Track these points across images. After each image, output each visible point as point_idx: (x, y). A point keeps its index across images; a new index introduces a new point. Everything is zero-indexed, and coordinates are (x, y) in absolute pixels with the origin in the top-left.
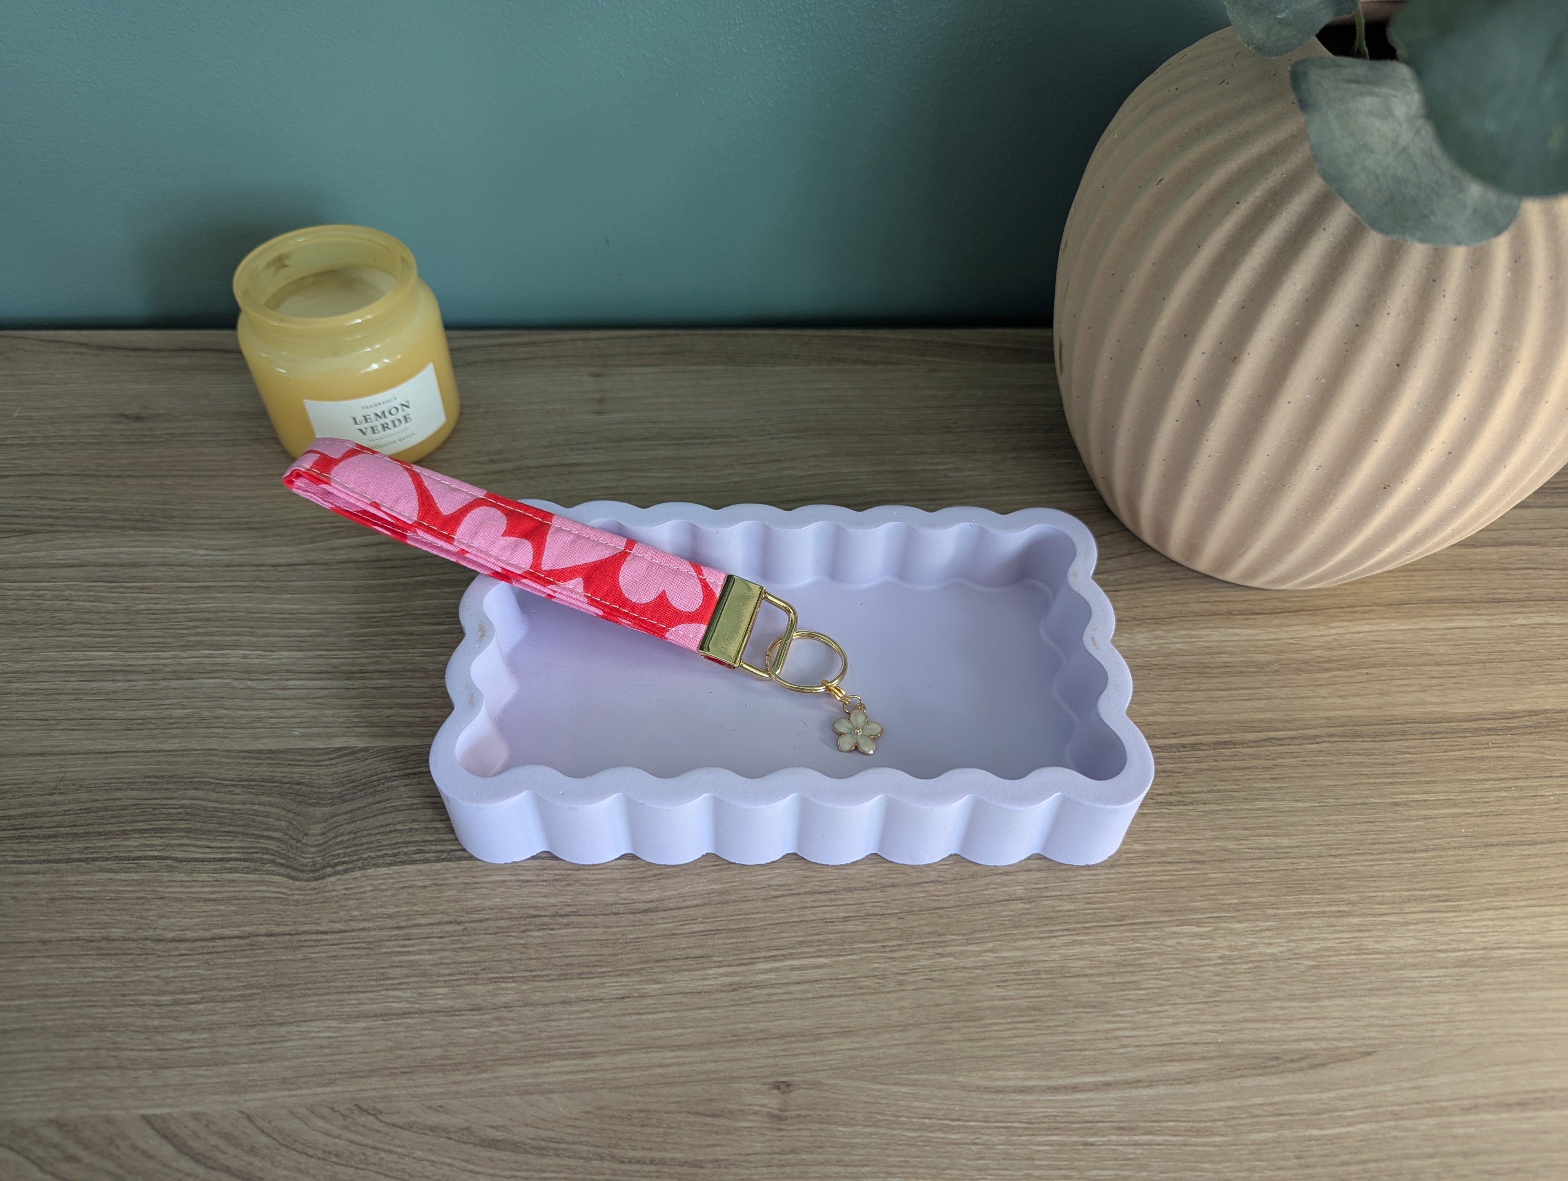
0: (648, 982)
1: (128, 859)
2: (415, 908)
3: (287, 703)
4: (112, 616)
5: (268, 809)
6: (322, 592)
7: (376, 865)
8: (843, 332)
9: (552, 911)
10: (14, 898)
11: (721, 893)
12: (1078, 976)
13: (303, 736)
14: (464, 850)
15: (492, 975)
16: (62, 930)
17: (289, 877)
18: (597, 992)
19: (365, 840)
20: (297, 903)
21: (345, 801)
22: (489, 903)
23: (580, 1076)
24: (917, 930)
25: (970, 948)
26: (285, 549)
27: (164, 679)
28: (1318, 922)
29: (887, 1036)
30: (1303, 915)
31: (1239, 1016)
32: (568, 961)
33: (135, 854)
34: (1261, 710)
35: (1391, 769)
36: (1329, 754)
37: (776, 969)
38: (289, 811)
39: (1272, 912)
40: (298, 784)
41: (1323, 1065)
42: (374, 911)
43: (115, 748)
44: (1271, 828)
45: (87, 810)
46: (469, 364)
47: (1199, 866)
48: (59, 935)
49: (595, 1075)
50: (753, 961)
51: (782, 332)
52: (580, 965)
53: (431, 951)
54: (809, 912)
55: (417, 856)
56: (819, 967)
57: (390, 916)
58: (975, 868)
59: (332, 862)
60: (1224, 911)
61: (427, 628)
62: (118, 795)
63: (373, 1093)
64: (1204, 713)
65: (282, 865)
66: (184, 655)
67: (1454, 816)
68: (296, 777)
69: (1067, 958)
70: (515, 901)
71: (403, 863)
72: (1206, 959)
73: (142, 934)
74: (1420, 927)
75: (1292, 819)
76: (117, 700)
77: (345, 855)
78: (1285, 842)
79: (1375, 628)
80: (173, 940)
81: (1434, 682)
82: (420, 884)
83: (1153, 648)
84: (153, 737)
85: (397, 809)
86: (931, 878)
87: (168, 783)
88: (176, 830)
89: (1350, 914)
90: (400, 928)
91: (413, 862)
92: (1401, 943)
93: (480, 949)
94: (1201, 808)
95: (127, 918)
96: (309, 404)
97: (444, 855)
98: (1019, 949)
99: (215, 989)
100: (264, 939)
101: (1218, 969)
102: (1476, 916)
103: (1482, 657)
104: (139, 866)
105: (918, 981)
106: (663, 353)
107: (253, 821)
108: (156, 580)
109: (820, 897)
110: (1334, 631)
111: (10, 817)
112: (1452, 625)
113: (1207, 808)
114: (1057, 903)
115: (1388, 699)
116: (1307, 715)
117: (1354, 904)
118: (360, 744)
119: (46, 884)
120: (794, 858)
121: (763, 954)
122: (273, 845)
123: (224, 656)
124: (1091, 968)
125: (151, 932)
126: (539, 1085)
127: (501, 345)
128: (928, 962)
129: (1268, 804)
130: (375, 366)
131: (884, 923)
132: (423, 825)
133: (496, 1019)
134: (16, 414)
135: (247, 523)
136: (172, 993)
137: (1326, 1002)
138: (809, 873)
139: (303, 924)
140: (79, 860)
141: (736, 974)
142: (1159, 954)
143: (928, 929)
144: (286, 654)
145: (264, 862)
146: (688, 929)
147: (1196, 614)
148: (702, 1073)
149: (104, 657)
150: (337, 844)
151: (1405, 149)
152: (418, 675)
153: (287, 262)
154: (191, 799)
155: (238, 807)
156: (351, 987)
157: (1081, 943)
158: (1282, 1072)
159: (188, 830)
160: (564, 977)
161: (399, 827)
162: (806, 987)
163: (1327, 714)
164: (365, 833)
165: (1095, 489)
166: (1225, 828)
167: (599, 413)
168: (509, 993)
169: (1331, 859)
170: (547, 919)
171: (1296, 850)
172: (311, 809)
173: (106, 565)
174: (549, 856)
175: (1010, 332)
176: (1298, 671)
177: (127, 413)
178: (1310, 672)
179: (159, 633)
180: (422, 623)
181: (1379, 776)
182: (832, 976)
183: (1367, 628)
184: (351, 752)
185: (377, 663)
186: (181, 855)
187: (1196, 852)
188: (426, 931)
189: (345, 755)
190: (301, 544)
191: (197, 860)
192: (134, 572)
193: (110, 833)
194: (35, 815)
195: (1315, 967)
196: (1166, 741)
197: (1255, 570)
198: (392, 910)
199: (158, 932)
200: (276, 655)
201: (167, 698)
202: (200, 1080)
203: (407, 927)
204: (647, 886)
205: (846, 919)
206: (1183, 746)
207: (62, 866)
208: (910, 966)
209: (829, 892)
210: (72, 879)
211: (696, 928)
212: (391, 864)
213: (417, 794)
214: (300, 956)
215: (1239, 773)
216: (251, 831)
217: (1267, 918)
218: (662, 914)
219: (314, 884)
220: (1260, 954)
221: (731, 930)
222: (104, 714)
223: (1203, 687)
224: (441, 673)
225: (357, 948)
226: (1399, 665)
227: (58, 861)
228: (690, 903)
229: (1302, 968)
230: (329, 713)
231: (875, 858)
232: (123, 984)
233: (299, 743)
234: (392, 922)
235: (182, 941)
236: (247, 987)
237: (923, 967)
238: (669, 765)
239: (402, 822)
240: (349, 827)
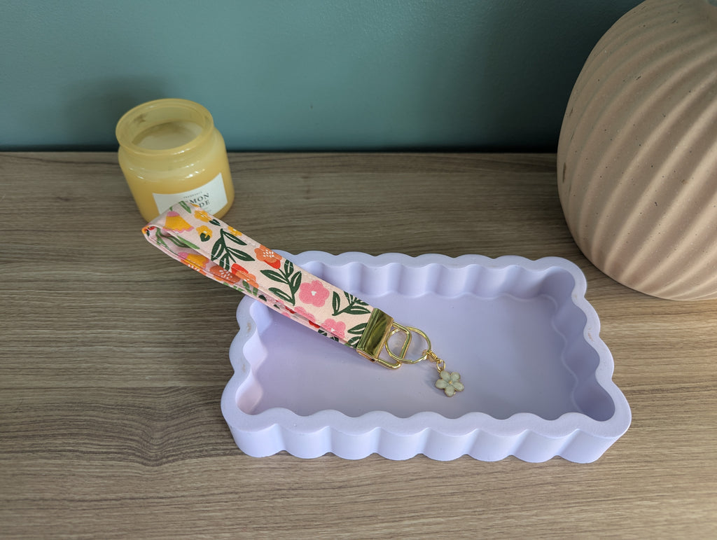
0: (342, 531)
1: (55, 451)
2: (212, 484)
3: (143, 361)
4: (50, 309)
5: (131, 423)
6: (162, 297)
7: (190, 457)
8: (434, 155)
9: (287, 486)
12: (586, 531)
13: (151, 380)
14: (238, 449)
15: (255, 526)
16: (18, 494)
17: (142, 463)
18: (314, 537)
19: (184, 442)
20: (147, 479)
21: (174, 419)
22: (253, 481)
24: (493, 501)
25: (523, 513)
26: (142, 272)
27: (77, 346)
30: (710, 495)
32: (297, 518)
33: (59, 449)
34: (675, 371)
37: (415, 525)
38: (143, 424)
39: (692, 492)
40: (148, 408)
42: (189, 485)
43: (50, 386)
44: (687, 441)
45: (34, 422)
46: (239, 171)
47: (649, 464)
48: (16, 497)
50: (402, 519)
51: (401, 154)
52: (304, 520)
53: (221, 510)
54: (431, 489)
55: (213, 452)
56: (439, 524)
57: (198, 489)
58: (523, 464)
59: (166, 456)
60: (665, 492)
61: (217, 318)
62: (51, 413)
64: (644, 372)
65: (139, 456)
66: (88, 332)
68: (147, 404)
69: (579, 520)
70: (267, 480)
71: (205, 456)
72: (658, 522)
73: (63, 496)
75: (698, 436)
76: (52, 358)
77: (174, 451)
78: (695, 450)
80: (79, 501)
82: (215, 469)
83: (613, 333)
84: (70, 379)
85: (202, 424)
86: (499, 470)
87: (78, 406)
88: (82, 434)
90: (203, 496)
91: (211, 456)
93: (248, 509)
94: (647, 429)
95: (54, 487)
96: (156, 196)
97: (228, 452)
98: (552, 514)
99: (102, 531)
100: (129, 501)
101: (665, 528)
104: (62, 455)
105: (495, 534)
106: (340, 166)
107: (123, 430)
108: (74, 289)
109: (437, 480)
110: (710, 325)
113: (651, 429)
114: (571, 486)
116: (701, 374)
118: (182, 385)
119: (11, 466)
120: (422, 456)
121: (406, 515)
122: (134, 444)
123: (109, 333)
124: (593, 527)
125: (67, 496)
127: (255, 161)
128: (500, 522)
129: (684, 427)
130: (191, 175)
131: (474, 497)
132: (217, 433)
134: (4, 197)
135: (122, 258)
136: (78, 533)
138: (431, 466)
139: (150, 492)
140: (29, 451)
141: (392, 527)
142: (631, 518)
143: (498, 501)
144: (142, 332)
145: (129, 454)
146: (364, 499)
147: (635, 314)
149: (45, 333)
150: (169, 444)
152: (213, 345)
153: (145, 119)
154: (90, 416)
155: (115, 421)
156: (177, 531)
157: (586, 511)
159: (88, 435)
160: (295, 527)
161: (203, 434)
162: (432, 536)
163: (712, 373)
164: (184, 438)
165: (574, 242)
166: (661, 441)
167: (308, 198)
168: (265, 537)
170: (285, 492)
171: (702, 455)
172: (155, 423)
173: (47, 281)
174: (285, 453)
175: (522, 155)
176: (694, 348)
177: (61, 196)
178: (700, 348)
179: (75, 320)
180: (215, 315)
182: (446, 529)
184: (177, 389)
185: (191, 338)
186: (84, 449)
187: (647, 456)
188: (218, 498)
189: (173, 391)
190: (151, 270)
191: (93, 453)
192: (61, 285)
193: (45, 435)
194: (6, 425)
196: (630, 388)
198: (199, 485)
199: (71, 495)
200: (137, 333)
201: (78, 357)
203: (207, 495)
204: (340, 472)
205: (453, 494)
206: (634, 391)
207: (20, 455)
208: (490, 524)
209: (442, 477)
210: (25, 463)
211: (369, 498)
212: (199, 457)
213: (211, 414)
214: (149, 512)
215: (667, 408)
216: (122, 436)
217: (690, 496)
218: (350, 489)
219: (156, 468)
220: (688, 519)
221: (388, 500)
222: (44, 366)
223: (642, 357)
224: (228, 344)
225: (180, 508)
227: (18, 452)
228: (364, 483)
230: (165, 366)
231: (467, 457)
232: (51, 527)
233: (149, 384)
234: (199, 492)
235: (84, 501)
236: (119, 530)
237: (497, 525)
238: (355, 409)
239: (205, 432)
240: (176, 434)
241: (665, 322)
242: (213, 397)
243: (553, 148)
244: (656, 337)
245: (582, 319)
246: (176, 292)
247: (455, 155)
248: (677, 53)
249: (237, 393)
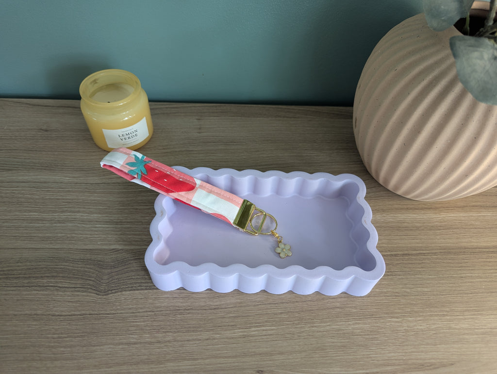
0: (216, 334)
1: (43, 286)
2: (139, 306)
3: (96, 232)
4: (37, 200)
5: (89, 270)
6: (108, 194)
7: (125, 291)
8: (280, 106)
9: (184, 308)
10: (5, 299)
11: (240, 303)
12: (358, 335)
13: (101, 244)
14: (155, 286)
15: (164, 330)
16: (21, 311)
17: (96, 294)
18: (199, 337)
19: (122, 281)
20: (99, 303)
21: (116, 268)
22: (163, 305)
23: (193, 367)
24: (305, 318)
25: (322, 324)
26: (95, 178)
27: (55, 223)
28: (436, 318)
29: (295, 355)
30: (431, 316)
31: (410, 351)
32: (189, 326)
33: (46, 285)
34: (418, 243)
35: (460, 265)
36: (440, 259)
37: (258, 330)
38: (97, 271)
39: (421, 314)
40: (100, 261)
41: (438, 368)
42: (125, 307)
43: (39, 247)
44: (421, 285)
45: (30, 269)
46: (156, 114)
47: (397, 297)
48: (20, 313)
49: (198, 366)
50: (250, 327)
51: (260, 106)
52: (193, 327)
53: (144, 321)
54: (269, 310)
55: (139, 288)
56: (272, 330)
57: (130, 309)
58: (324, 296)
59: (111, 289)
60: (406, 313)
62: (40, 263)
63: (125, 371)
64: (399, 244)
65: (94, 290)
66: (62, 214)
67: (480, 282)
68: (99, 259)
69: (354, 329)
70: (172, 304)
71: (134, 290)
72: (400, 330)
73: (48, 313)
74: (469, 320)
75: (428, 282)
76: (39, 230)
77: (115, 287)
78: (426, 290)
79: (455, 215)
80: (58, 315)
81: (474, 235)
82: (140, 297)
83: (382, 220)
84: (51, 243)
85: (132, 271)
86: (309, 300)
87: (56, 260)
88: (59, 276)
89: (447, 315)
90: (133, 313)
91: (138, 290)
92: (463, 326)
93: (160, 321)
94: (398, 277)
95: (43, 307)
96: (104, 130)
97: (148, 288)
98: (338, 325)
99: (72, 333)
100: (89, 316)
101: (404, 334)
102: (488, 317)
103: (490, 226)
104: (47, 289)
105: (304, 336)
106: (221, 112)
107: (85, 274)
108: (52, 188)
109: (272, 305)
110: (442, 216)
111: (4, 271)
112: (480, 215)
113: (400, 277)
114: (351, 309)
115: (459, 240)
116: (433, 245)
117: (448, 312)
118: (120, 247)
119: (16, 295)
120: (264, 291)
121: (253, 325)
122: (91, 283)
123: (75, 215)
124: (362, 332)
125: (51, 313)
126: (180, 369)
127: (167, 108)
128: (308, 329)
129: (420, 276)
130: (126, 118)
131: (294, 315)
132: (141, 277)
133: (165, 346)
134: (5, 128)
135: (82, 168)
136: (58, 334)
137: (439, 346)
138: (269, 297)
139: (101, 311)
140: (27, 286)
141: (245, 332)
142: (385, 328)
143: (308, 317)
144: (95, 215)
145: (88, 289)
146: (229, 315)
147: (396, 209)
148: (234, 366)
149: (35, 215)
150: (112, 283)
151: (487, 71)
152: (139, 223)
153: (97, 82)
154: (64, 266)
155: (79, 269)
156: (117, 333)
157: (359, 324)
158: (424, 370)
159: (63, 277)
160: (188, 331)
161: (133, 277)
162: (268, 337)
163: (440, 245)
164: (122, 279)
165: (363, 164)
166: (406, 284)
167: (200, 133)
168: (170, 337)
169: (441, 296)
170: (182, 311)
171: (429, 293)
172: (104, 270)
173: (35, 182)
174: (182, 289)
175: (336, 108)
176: (430, 230)
177: (43, 128)
178: (434, 230)
179: (54, 207)
180: (140, 205)
181: (456, 267)
182: (277, 333)
183: (453, 215)
184: (117, 250)
185: (126, 219)
186: (60, 285)
187: (397, 293)
188: (142, 314)
189: (115, 251)
190: (101, 176)
191: (66, 287)
192: (45, 185)
193: (37, 277)
194: (12, 270)
195: (434, 334)
196: (387, 253)
198: (131, 306)
199: (53, 312)
200: (92, 215)
201: (56, 230)
202: (67, 365)
203: (136, 313)
204: (215, 300)
205: (281, 313)
206: (392, 255)
207: (21, 288)
208: (302, 330)
209: (275, 304)
210: (25, 293)
211: (231, 315)
212: (130, 290)
213: (139, 266)
214: (100, 322)
215: (411, 265)
216: (84, 277)
217: (420, 316)
218: (221, 310)
219: (105, 297)
220: (417, 329)
221: (243, 316)
222: (35, 235)
223: (399, 234)
224: (149, 223)
225: (119, 320)
226: (463, 228)
227: (20, 287)
228: (229, 306)
229: (431, 334)
230: (110, 236)
231: (291, 292)
232: (42, 330)
233: (100, 247)
234: (131, 311)
235: (61, 316)
236: (83, 333)
237: (306, 331)
238: (225, 263)
239: (134, 276)
240: (116, 277)
241: (415, 214)
242: (140, 256)
244: (408, 223)
245: (361, 211)
246: (116, 190)
247: (293, 107)
249: (154, 253)
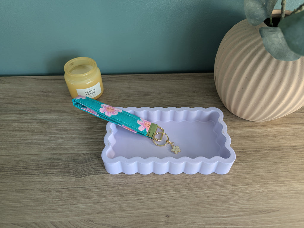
0: (142, 197)
2: (99, 183)
3: (74, 145)
4: (42, 129)
5: (71, 164)
6: (80, 124)
7: (91, 175)
8: (174, 74)
9: (123, 183)
10: (25, 181)
11: (155, 180)
12: (222, 196)
13: (77, 151)
14: (107, 172)
15: (113, 195)
16: (34, 187)
17: (75, 177)
18: (132, 199)
19: (89, 170)
20: (77, 182)
21: (85, 163)
22: (112, 182)
23: (130, 214)
24: (192, 187)
25: (202, 190)
26: (72, 116)
27: (52, 140)
28: (268, 185)
29: (187, 207)
30: (265, 184)
31: (253, 203)
32: (127, 193)
33: (47, 173)
34: (255, 145)
35: (281, 156)
36: (269, 153)
37: (166, 194)
38: (75, 165)
39: (259, 183)
41: (270, 212)
42: (91, 183)
43: (43, 153)
44: (258, 167)
45: (38, 165)
46: (105, 81)
47: (245, 175)
48: (34, 188)
49: (132, 214)
50: (161, 193)
51: (162, 74)
52: (129, 193)
53: (102, 191)
54: (171, 183)
55: (99, 173)
56: (174, 194)
57: (94, 184)
58: (202, 175)
59: (83, 174)
60: (250, 183)
61: (99, 130)
62: (44, 162)
63: (92, 217)
64: (245, 145)
65: (74, 175)
66: (55, 136)
67: (293, 165)
68: (76, 159)
69: (220, 192)
70: (117, 181)
71: (96, 174)
72: (246, 192)
73: (49, 188)
74: (287, 186)
75: (262, 166)
76: (43, 144)
77: (85, 173)
78: (261, 170)
79: (277, 129)
80: (55, 189)
81: (288, 139)
82: (99, 178)
83: (234, 133)
84: (50, 151)
85: (95, 164)
86: (194, 177)
87: (53, 160)
88: (55, 168)
89: (274, 184)
91: (98, 174)
92: (284, 189)
93: (111, 190)
94: (244, 163)
95: (46, 185)
96: (77, 90)
97: (103, 173)
98: (211, 190)
99: (62, 198)
100: (71, 188)
101: (249, 194)
102: (298, 184)
103: (297, 134)
104: (48, 175)
105: (192, 196)
106: (141, 79)
108: (50, 122)
109: (173, 181)
110: (269, 130)
111: (24, 166)
112: (291, 128)
113: (246, 163)
114: (218, 182)
115: (279, 142)
116: (264, 146)
117: (274, 182)
118: (87, 152)
119: (31, 179)
120: (168, 173)
121: (163, 191)
122: (72, 171)
123: (62, 136)
124: (225, 194)
125: (51, 188)
126: (122, 216)
128: (194, 193)
129: (257, 163)
130: (89, 83)
131: (185, 186)
132: (99, 167)
133: (114, 204)
134: (23, 92)
135: (65, 111)
136: (55, 199)
137: (270, 201)
138: (171, 176)
139: (78, 186)
140: (37, 174)
141: (158, 195)
142: (238, 191)
143: (194, 187)
144: (73, 135)
145: (71, 174)
147: (242, 126)
148: (153, 214)
149: (40, 136)
150: (84, 171)
152: (97, 139)
153: (73, 64)
154: (57, 163)
155: (66, 164)
156: (87, 198)
157: (223, 189)
158: (262, 214)
159: (57, 168)
160: (126, 196)
161: (95, 168)
162: (171, 197)
163: (268, 145)
165: (222, 103)
166: (249, 167)
167: (129, 90)
168: (116, 199)
169: (270, 173)
170: (123, 185)
171: (263, 171)
172: (79, 164)
173: (40, 119)
174: (123, 173)
175: (205, 73)
176: (262, 137)
177: (43, 91)
178: (264, 137)
179: (51, 132)
181: (278, 157)
182: (176, 196)
183: (275, 129)
185: (90, 137)
186: (55, 173)
187: (244, 172)
188: (101, 187)
189: (85, 154)
190: (75, 115)
191: (59, 174)
192: (45, 121)
193: (43, 169)
194: (29, 166)
195: (267, 194)
196: (237, 151)
197: (253, 118)
198: (94, 183)
199: (52, 187)
201: (52, 144)
202: (60, 215)
203: (97, 186)
204: (141, 179)
205: (178, 185)
206: (241, 152)
208: (191, 194)
209: (175, 180)
210: (36, 178)
211: (150, 186)
212: (94, 175)
213: (98, 161)
214: (78, 192)
215: (252, 157)
216: (68, 168)
217: (258, 184)
218: (144, 184)
219: (80, 178)
220: (257, 191)
221: (157, 187)
222: (41, 147)
223: (244, 140)
224: (103, 139)
225: (88, 190)
226: (282, 136)
227: (33, 174)
228: (149, 182)
229: (265, 194)
230: (82, 146)
231: (183, 173)
232: (46, 197)
233: (76, 152)
234: (94, 185)
235: (56, 189)
236: (68, 198)
237: (193, 194)
238: (145, 156)
239: (96, 167)
240: (86, 168)
241: (253, 129)
242: (98, 156)
243: (213, 71)
244: (249, 134)
245: (221, 127)
246: (84, 122)
247: (181, 74)
248: (245, 40)
249: (106, 153)
